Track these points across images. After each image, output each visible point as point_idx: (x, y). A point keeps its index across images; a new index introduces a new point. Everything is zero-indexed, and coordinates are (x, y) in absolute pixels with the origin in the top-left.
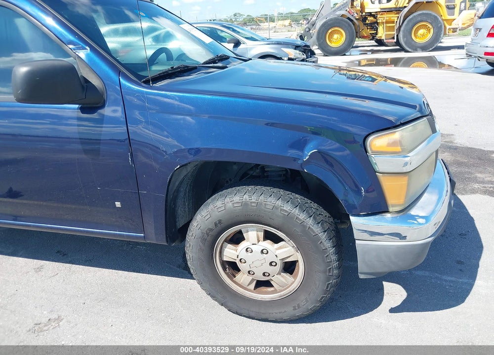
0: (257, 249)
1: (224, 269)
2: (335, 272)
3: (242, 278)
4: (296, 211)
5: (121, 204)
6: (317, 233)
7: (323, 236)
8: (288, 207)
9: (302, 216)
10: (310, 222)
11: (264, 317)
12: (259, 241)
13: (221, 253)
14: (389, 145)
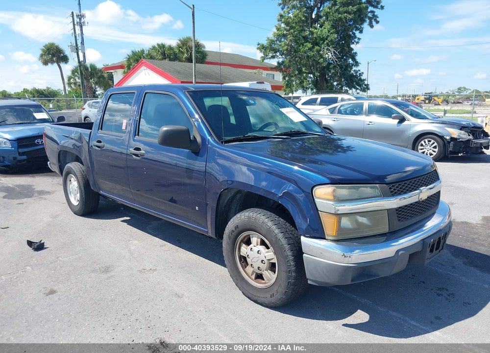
0: (256, 249)
1: (240, 260)
2: (293, 274)
3: (249, 269)
4: (274, 227)
5: (198, 208)
6: (283, 244)
7: (287, 247)
8: (270, 224)
9: (277, 231)
10: (280, 236)
11: (255, 298)
12: (257, 245)
13: (239, 249)
14: (325, 194)
